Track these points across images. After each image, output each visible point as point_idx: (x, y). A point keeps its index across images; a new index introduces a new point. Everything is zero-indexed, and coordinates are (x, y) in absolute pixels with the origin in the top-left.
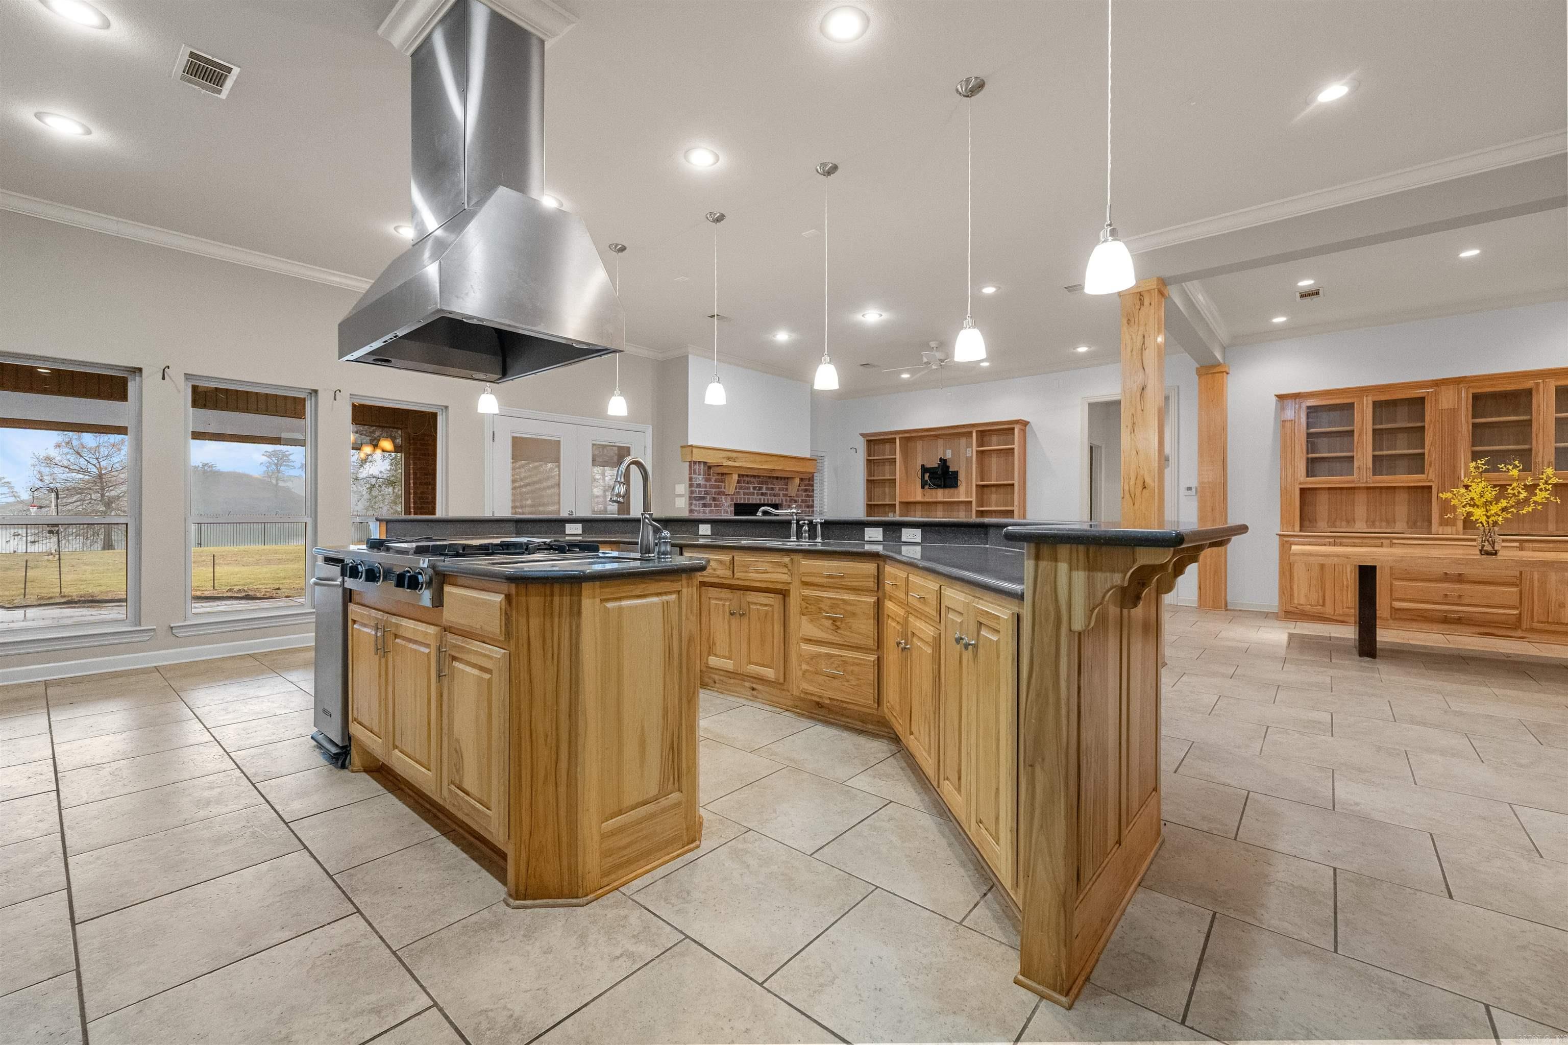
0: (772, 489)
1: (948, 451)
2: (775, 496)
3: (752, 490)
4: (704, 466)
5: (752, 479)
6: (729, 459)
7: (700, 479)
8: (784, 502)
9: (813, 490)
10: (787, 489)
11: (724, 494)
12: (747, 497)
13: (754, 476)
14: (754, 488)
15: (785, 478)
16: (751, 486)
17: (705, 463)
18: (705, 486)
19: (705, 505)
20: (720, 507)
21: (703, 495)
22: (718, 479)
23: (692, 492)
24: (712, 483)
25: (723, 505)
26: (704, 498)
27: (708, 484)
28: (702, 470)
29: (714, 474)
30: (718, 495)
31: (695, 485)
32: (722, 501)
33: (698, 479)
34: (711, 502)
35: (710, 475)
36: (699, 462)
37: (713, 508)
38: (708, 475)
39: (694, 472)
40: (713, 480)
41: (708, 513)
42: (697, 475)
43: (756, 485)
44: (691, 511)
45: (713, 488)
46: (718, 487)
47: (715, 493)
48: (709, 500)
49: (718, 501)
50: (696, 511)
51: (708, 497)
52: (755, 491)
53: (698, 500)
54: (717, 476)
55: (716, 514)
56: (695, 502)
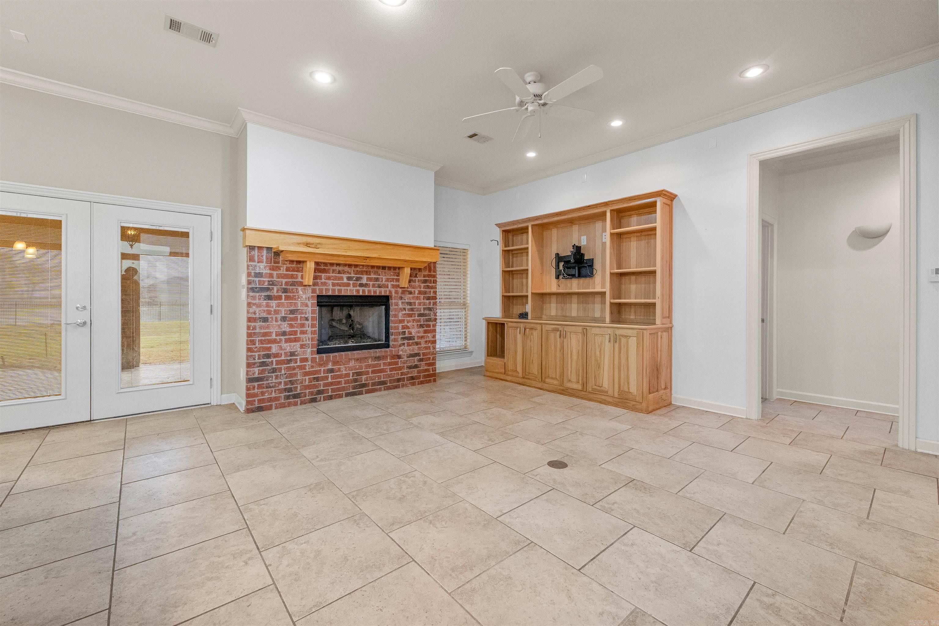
0: (377, 280)
1: (582, 237)
2: (379, 287)
3: (345, 280)
4: (267, 253)
5: (347, 269)
6: (307, 245)
7: (262, 267)
8: (393, 294)
9: (435, 282)
10: (398, 280)
11: (301, 284)
12: (337, 288)
13: (350, 266)
14: (349, 278)
15: (395, 268)
16: (345, 276)
17: (269, 249)
18: (271, 276)
19: (269, 298)
20: (295, 299)
21: (266, 285)
22: (292, 267)
23: (249, 283)
24: (281, 272)
25: (299, 298)
26: (268, 289)
27: (275, 273)
28: (264, 257)
29: (285, 261)
30: (291, 286)
31: (253, 274)
32: (298, 292)
33: (260, 268)
34: (280, 294)
35: (278, 263)
36: (260, 248)
37: (283, 301)
38: (274, 263)
39: (251, 259)
40: (282, 269)
41: (274, 307)
42: (258, 263)
43: (352, 275)
44: (249, 305)
45: (283, 278)
46: (292, 276)
47: (286, 284)
48: (277, 292)
49: (291, 293)
50: (254, 304)
51: (275, 288)
52: (350, 282)
53: (258, 292)
54: (289, 264)
55: (288, 307)
56: (251, 294)
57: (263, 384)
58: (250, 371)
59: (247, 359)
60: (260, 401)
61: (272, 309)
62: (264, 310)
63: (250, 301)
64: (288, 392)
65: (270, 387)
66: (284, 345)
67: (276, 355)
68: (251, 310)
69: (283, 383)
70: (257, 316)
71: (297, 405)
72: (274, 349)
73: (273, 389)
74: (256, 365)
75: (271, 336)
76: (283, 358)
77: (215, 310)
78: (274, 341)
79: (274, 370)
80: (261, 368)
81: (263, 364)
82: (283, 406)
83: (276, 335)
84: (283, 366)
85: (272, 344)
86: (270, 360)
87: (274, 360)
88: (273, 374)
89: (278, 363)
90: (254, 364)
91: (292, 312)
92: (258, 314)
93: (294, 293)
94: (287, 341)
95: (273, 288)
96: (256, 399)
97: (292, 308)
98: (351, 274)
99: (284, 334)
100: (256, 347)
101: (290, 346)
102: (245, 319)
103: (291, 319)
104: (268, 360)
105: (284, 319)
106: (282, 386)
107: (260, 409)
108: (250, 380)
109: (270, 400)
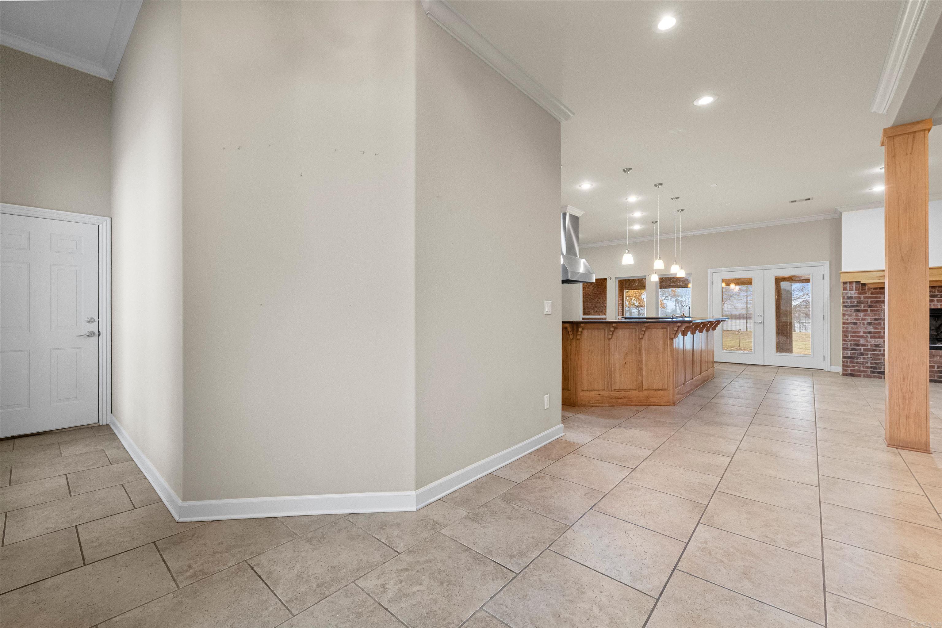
4: (856, 285)
7: (853, 293)
13: (934, 287)
14: (933, 296)
17: (857, 282)
18: (859, 298)
19: (858, 311)
20: (879, 312)
21: (855, 303)
22: (876, 292)
23: (844, 302)
24: (866, 295)
25: (882, 310)
26: (857, 306)
27: (862, 296)
28: (854, 287)
29: (869, 289)
30: (875, 303)
31: (846, 297)
32: (881, 307)
33: (851, 294)
34: (867, 308)
35: (865, 290)
36: (850, 282)
37: (869, 312)
38: (861, 290)
39: (845, 289)
40: (867, 293)
41: (862, 316)
42: (850, 291)
43: (937, 293)
44: (844, 315)
45: (869, 298)
46: (876, 297)
47: (871, 302)
48: (864, 307)
49: (875, 307)
50: (847, 315)
51: (862, 305)
52: (934, 299)
53: (849, 308)
54: (874, 290)
55: (872, 316)
56: (845, 309)
57: (854, 361)
58: (845, 352)
59: (843, 346)
60: (851, 370)
61: (860, 318)
62: (854, 318)
63: (844, 312)
64: (873, 369)
65: (859, 364)
66: (870, 340)
67: (863, 345)
68: (845, 318)
69: (869, 362)
70: (849, 321)
71: (881, 378)
72: (862, 341)
73: (862, 365)
74: (848, 350)
75: (859, 333)
76: (869, 347)
77: (826, 318)
78: (862, 337)
79: (862, 354)
80: (852, 352)
81: (853, 349)
82: (869, 377)
83: (864, 333)
84: (869, 353)
85: (860, 338)
86: (859, 348)
87: (862, 348)
88: (862, 356)
89: (864, 350)
90: (848, 348)
91: (876, 320)
92: (849, 320)
93: (878, 307)
94: (871, 337)
95: (861, 305)
96: (849, 369)
97: (877, 317)
98: (934, 293)
99: (870, 333)
100: (848, 339)
101: (875, 341)
102: (842, 323)
103: (875, 324)
104: (857, 347)
105: (869, 324)
106: (869, 365)
107: (852, 375)
108: (844, 357)
109: (859, 371)
